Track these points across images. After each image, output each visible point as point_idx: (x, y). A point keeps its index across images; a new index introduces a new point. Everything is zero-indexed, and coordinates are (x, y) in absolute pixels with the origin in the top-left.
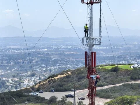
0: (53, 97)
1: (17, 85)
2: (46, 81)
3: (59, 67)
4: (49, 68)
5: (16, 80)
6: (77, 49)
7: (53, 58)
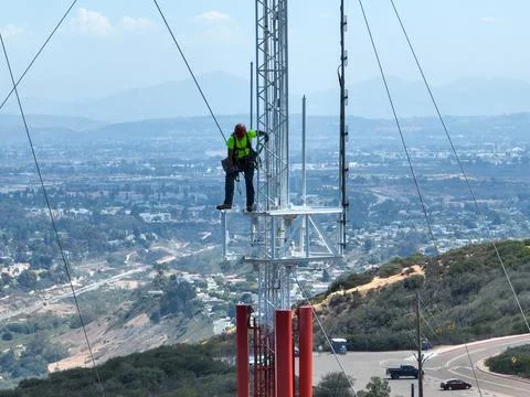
0: (334, 376)
1: (235, 301)
2: (324, 302)
3: (403, 233)
4: (361, 237)
5: (234, 281)
6: (470, 163)
7: (380, 197)
